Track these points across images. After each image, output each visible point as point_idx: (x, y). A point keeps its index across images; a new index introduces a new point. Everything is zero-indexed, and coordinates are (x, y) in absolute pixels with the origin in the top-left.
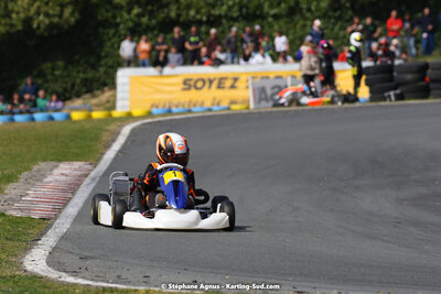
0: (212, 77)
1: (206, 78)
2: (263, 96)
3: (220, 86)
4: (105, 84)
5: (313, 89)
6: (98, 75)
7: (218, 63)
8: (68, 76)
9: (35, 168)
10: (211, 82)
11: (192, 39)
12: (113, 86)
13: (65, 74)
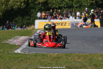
0: (60, 22)
1: (58, 23)
2: (73, 26)
3: (61, 25)
4: (32, 24)
5: (86, 24)
6: (30, 22)
7: (61, 19)
8: (23, 22)
9: (16, 37)
10: (59, 24)
11: (55, 13)
12: (34, 24)
13: (22, 21)
